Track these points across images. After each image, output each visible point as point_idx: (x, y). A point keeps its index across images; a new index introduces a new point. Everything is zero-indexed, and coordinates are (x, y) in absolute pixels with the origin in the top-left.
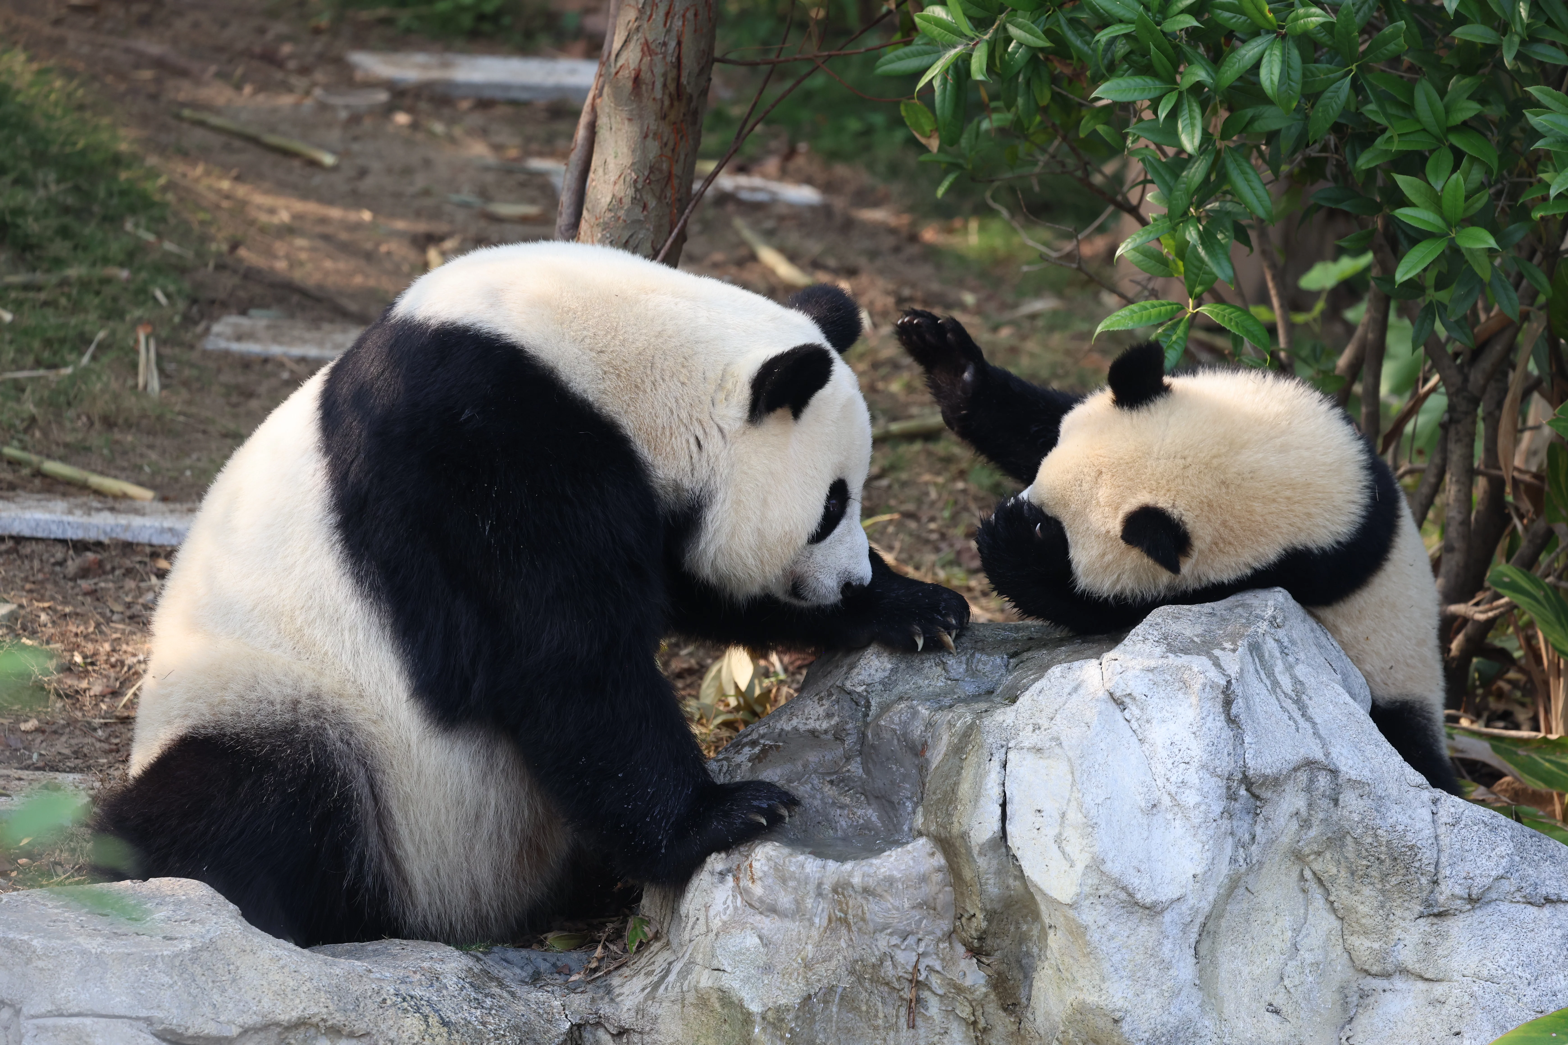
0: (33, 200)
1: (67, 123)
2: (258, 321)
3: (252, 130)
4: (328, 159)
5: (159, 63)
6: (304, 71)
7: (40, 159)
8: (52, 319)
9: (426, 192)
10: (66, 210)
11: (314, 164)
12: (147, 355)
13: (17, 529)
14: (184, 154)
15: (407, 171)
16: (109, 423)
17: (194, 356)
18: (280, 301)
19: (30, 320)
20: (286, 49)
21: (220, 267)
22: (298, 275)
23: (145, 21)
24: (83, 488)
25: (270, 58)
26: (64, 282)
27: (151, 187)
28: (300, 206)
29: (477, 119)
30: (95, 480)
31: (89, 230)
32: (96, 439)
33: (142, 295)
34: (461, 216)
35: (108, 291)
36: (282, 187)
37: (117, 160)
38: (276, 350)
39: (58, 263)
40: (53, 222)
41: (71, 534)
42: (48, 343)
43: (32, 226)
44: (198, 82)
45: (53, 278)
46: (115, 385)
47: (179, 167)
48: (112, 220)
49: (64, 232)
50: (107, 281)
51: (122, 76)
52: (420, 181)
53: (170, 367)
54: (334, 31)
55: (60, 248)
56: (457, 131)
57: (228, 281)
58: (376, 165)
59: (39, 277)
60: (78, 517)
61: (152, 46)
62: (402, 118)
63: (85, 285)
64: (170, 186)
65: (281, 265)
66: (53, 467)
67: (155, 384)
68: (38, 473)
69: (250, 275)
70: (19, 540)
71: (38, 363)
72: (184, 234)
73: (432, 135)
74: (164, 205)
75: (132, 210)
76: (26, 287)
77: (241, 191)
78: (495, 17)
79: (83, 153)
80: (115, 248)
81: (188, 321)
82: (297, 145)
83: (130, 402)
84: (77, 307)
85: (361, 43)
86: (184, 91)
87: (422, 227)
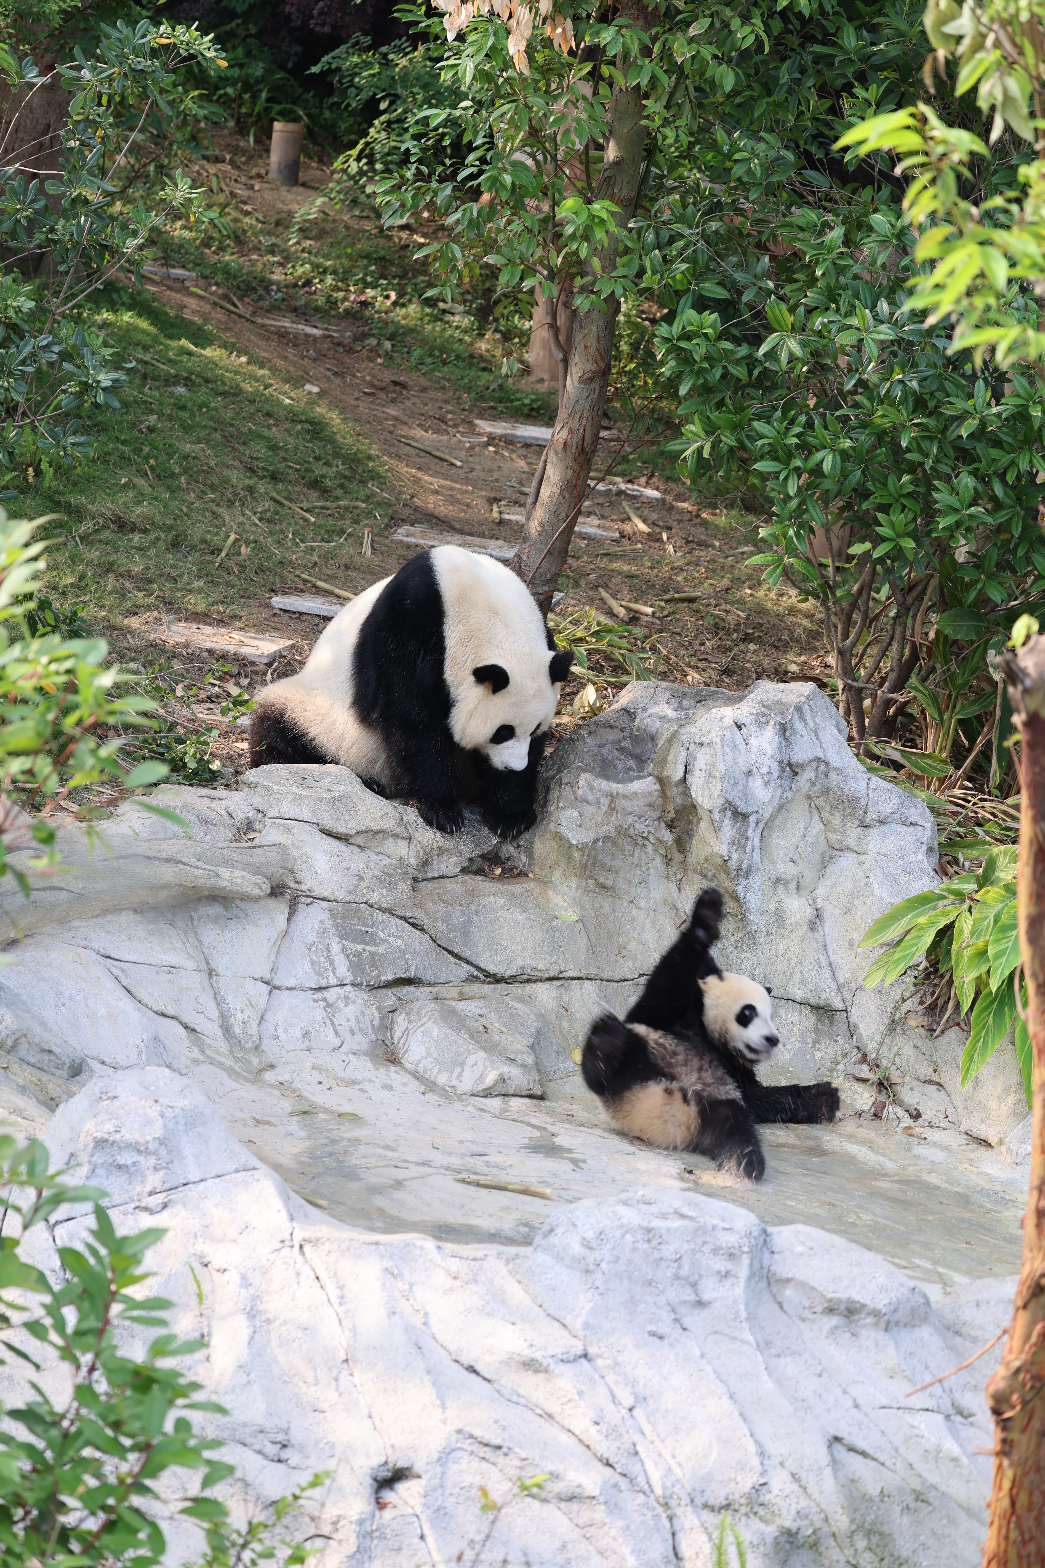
0: (331, 472)
1: (350, 441)
2: (418, 529)
3: (429, 449)
4: (459, 464)
5: (396, 419)
6: (455, 426)
7: (337, 455)
8: (331, 521)
9: (497, 480)
10: (345, 477)
11: (453, 464)
12: (367, 540)
13: (301, 609)
14: (398, 457)
15: (491, 471)
16: (347, 567)
17: (387, 542)
18: (428, 521)
19: (322, 522)
20: (450, 416)
21: (405, 505)
22: (437, 512)
23: (393, 401)
24: (332, 594)
25: (442, 420)
26: (338, 507)
27: (381, 470)
28: (443, 482)
29: (523, 451)
30: (337, 591)
31: (353, 486)
32: (340, 574)
33: (369, 514)
34: (509, 491)
35: (356, 511)
36: (436, 474)
37: (369, 458)
38: (422, 542)
39: (337, 498)
40: (338, 482)
41: (322, 613)
42: (327, 532)
43: (328, 483)
44: (411, 428)
45: (334, 505)
46: (351, 551)
47: (394, 462)
48: (363, 482)
49: (342, 486)
50: (356, 508)
51: (380, 423)
52: (496, 475)
53: (376, 546)
54: (470, 411)
55: (339, 492)
56: (514, 456)
57: (407, 511)
58: (478, 467)
59: (328, 504)
60: (326, 606)
61: (392, 411)
62: (491, 449)
63: (346, 508)
64: (390, 470)
65: (431, 506)
66: (320, 584)
67: (369, 552)
68: (315, 586)
69: (416, 509)
70: (301, 613)
71: (323, 540)
72: (392, 491)
73: (503, 456)
74: (385, 477)
75: (373, 479)
76: (322, 508)
77: (420, 475)
78: (538, 410)
79: (355, 454)
80: (362, 494)
81: (388, 526)
82: (447, 457)
83: (357, 559)
84: (342, 518)
85: (481, 417)
86: (402, 430)
87: (493, 495)
